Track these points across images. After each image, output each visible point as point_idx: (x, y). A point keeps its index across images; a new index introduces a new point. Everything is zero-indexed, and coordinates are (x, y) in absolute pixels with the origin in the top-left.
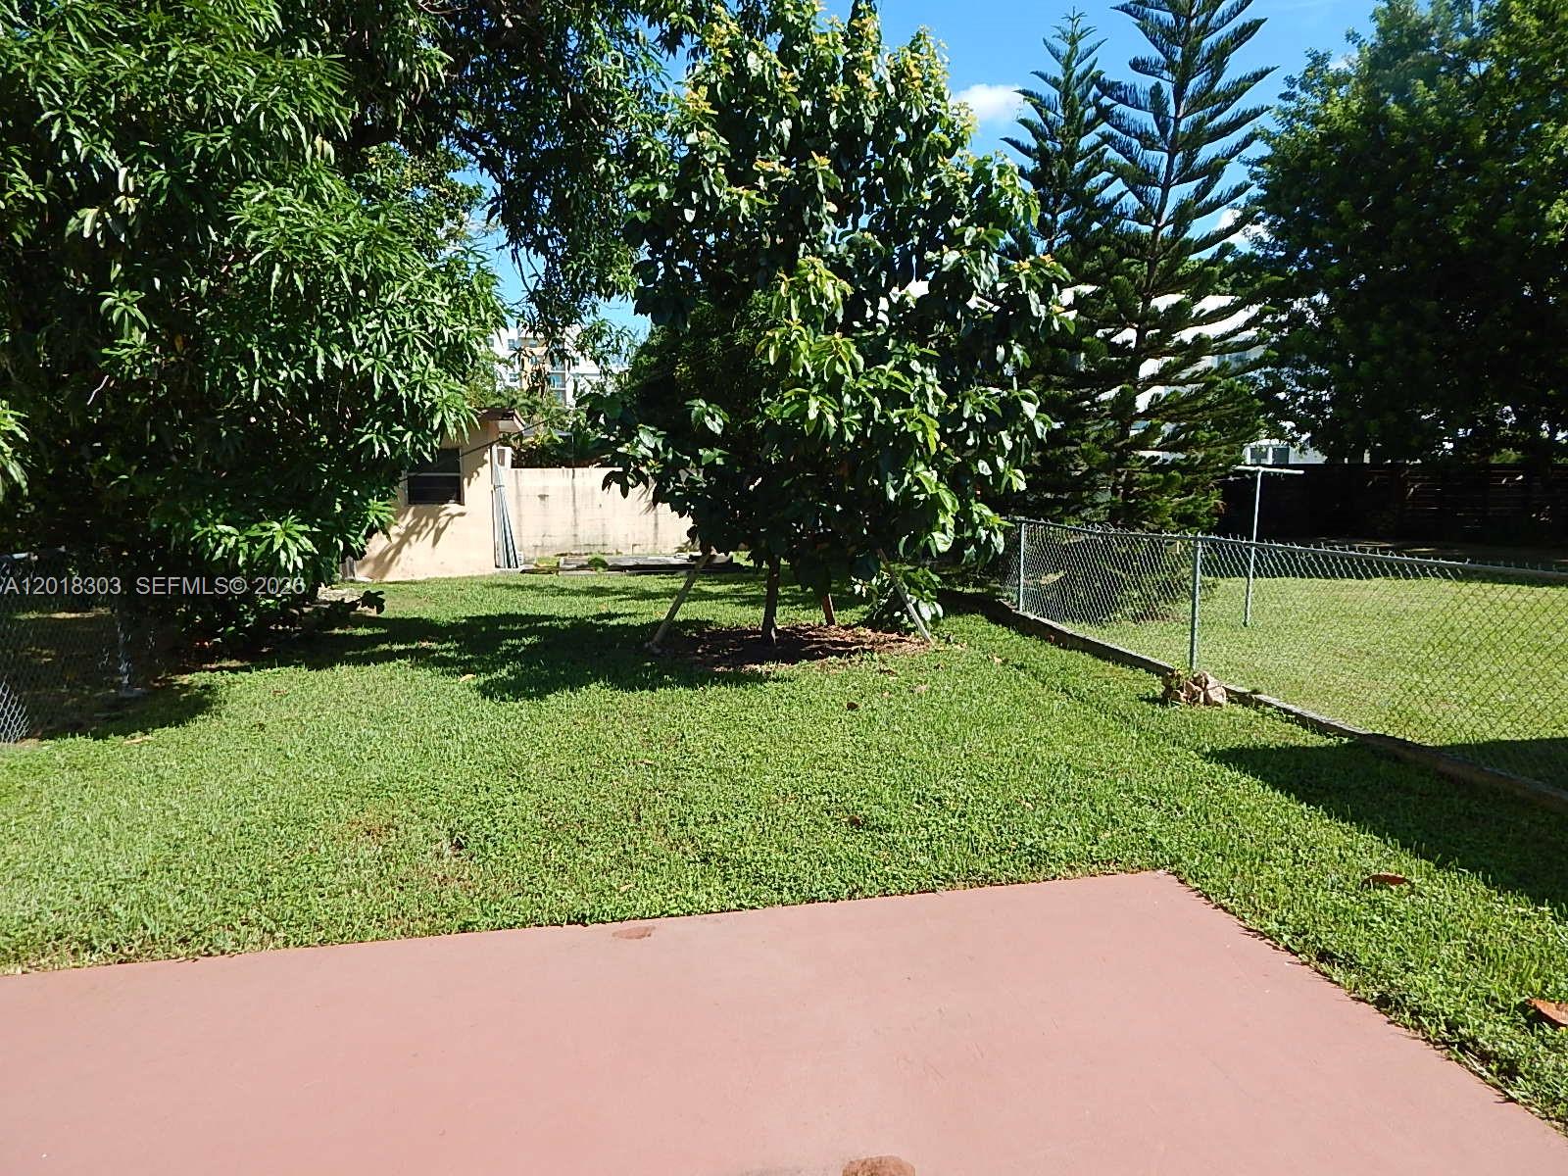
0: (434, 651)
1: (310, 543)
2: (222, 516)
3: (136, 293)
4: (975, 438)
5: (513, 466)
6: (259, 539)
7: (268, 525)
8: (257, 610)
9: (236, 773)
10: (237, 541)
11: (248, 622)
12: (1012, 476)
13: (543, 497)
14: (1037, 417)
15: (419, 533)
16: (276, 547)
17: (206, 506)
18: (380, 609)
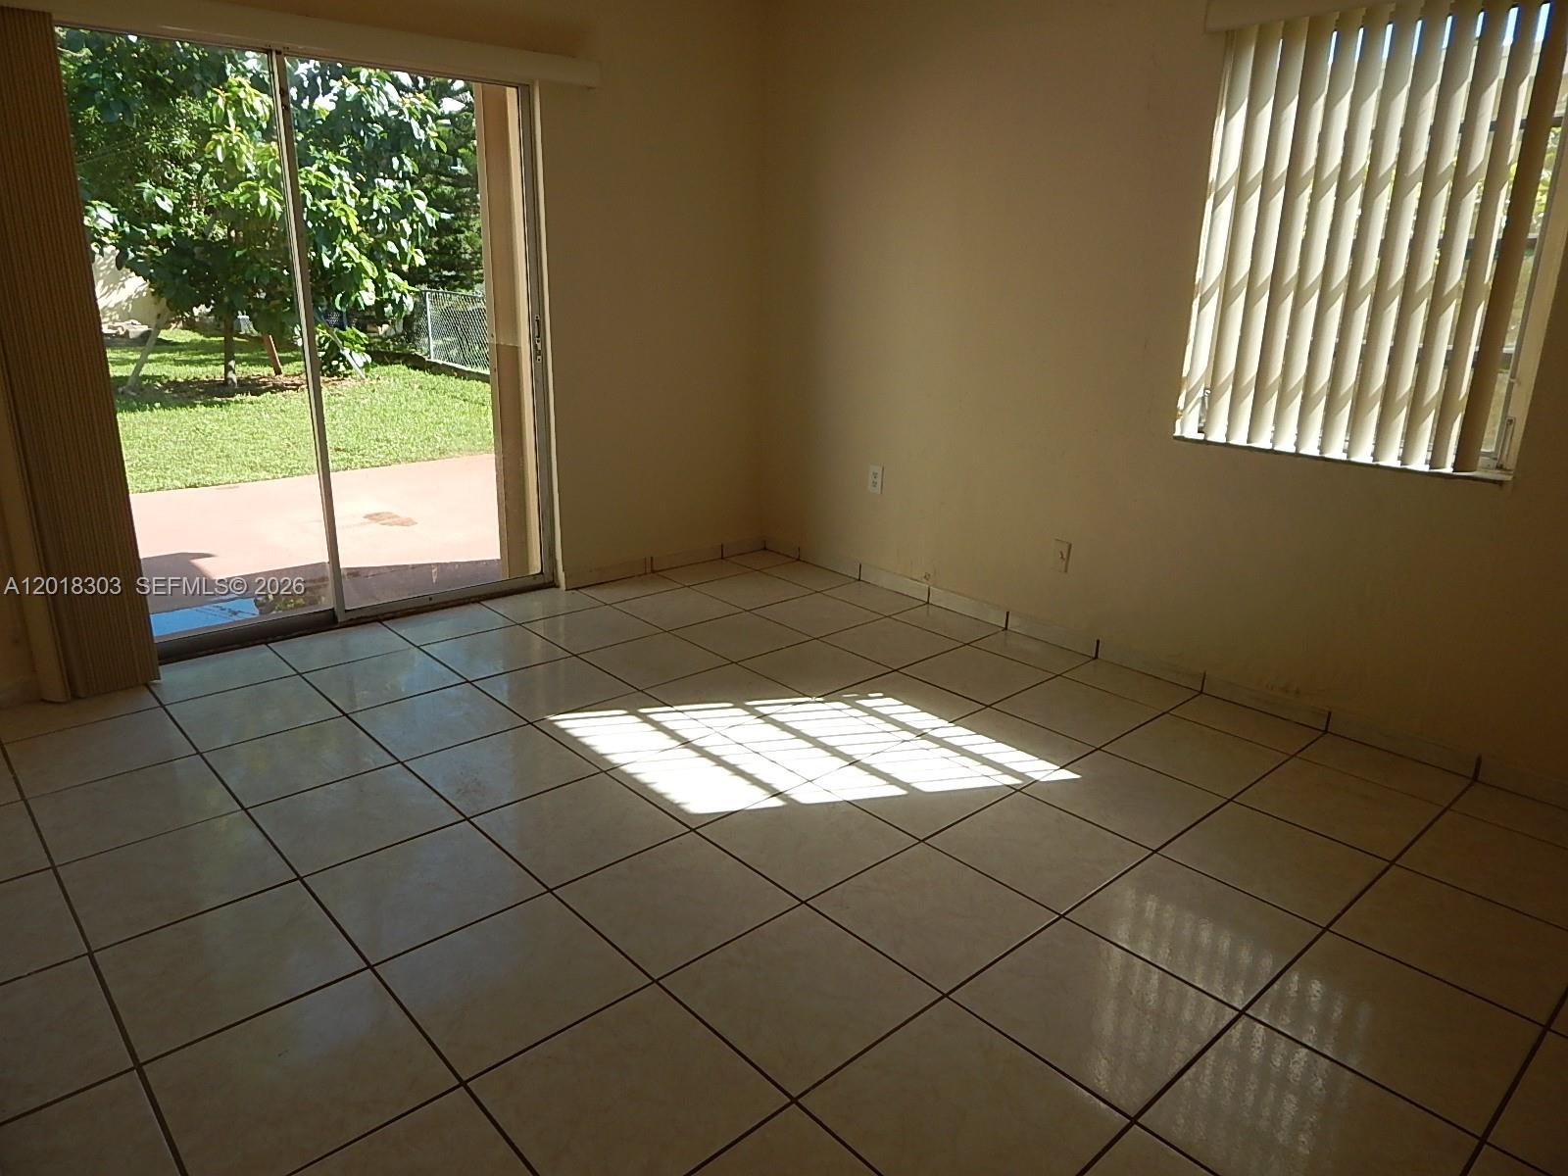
4: (384, 223)
12: (415, 255)
14: (427, 210)
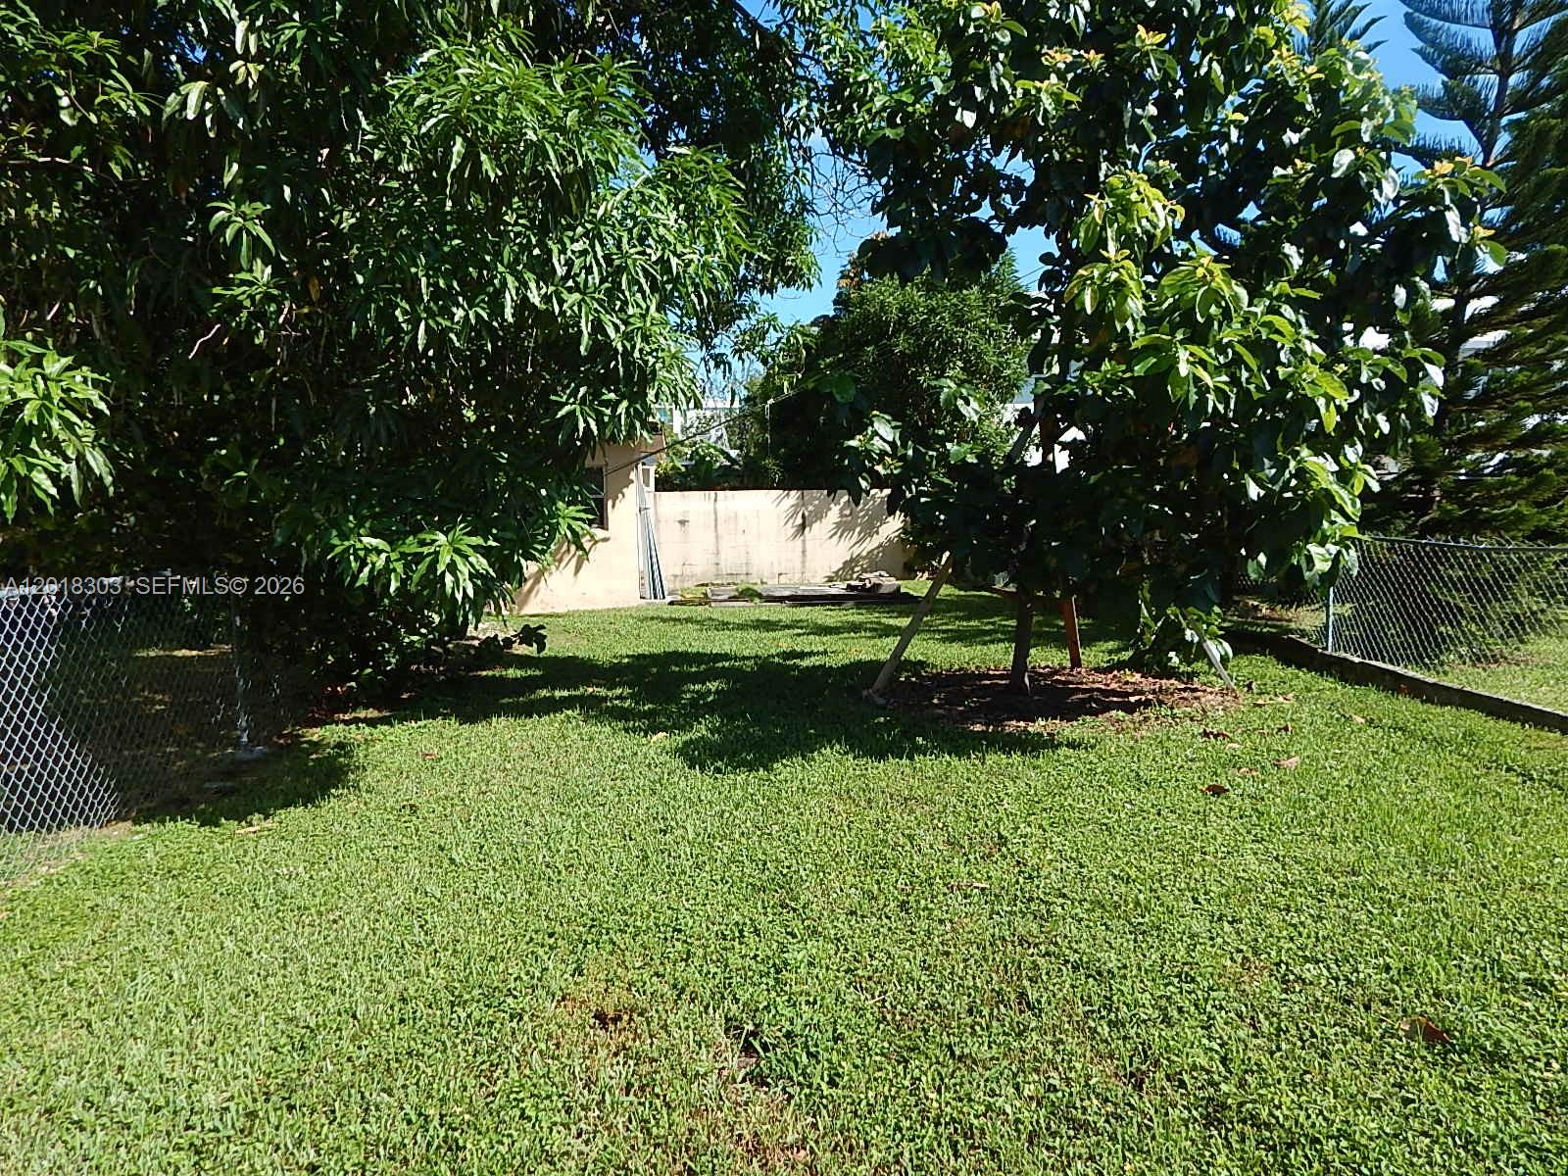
0: (605, 699)
1: (484, 561)
2: (367, 525)
3: (258, 205)
5: (657, 490)
6: (418, 558)
7: (428, 537)
8: (400, 649)
9: (384, 890)
10: (388, 559)
11: (390, 663)
12: (1361, 473)
13: (683, 523)
15: (560, 561)
16: (441, 568)
17: (347, 512)
18: (541, 647)
